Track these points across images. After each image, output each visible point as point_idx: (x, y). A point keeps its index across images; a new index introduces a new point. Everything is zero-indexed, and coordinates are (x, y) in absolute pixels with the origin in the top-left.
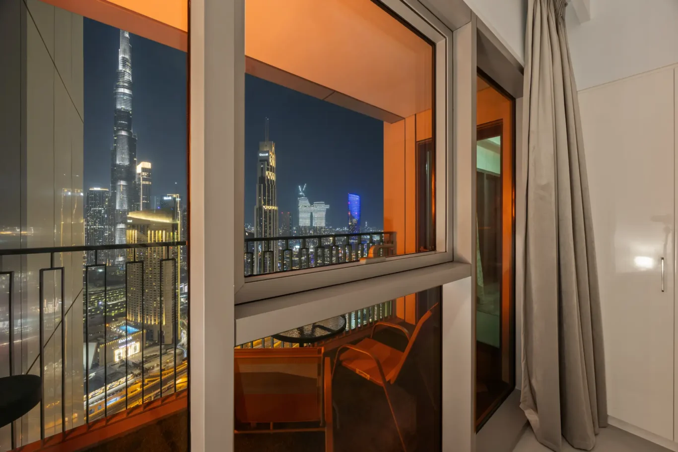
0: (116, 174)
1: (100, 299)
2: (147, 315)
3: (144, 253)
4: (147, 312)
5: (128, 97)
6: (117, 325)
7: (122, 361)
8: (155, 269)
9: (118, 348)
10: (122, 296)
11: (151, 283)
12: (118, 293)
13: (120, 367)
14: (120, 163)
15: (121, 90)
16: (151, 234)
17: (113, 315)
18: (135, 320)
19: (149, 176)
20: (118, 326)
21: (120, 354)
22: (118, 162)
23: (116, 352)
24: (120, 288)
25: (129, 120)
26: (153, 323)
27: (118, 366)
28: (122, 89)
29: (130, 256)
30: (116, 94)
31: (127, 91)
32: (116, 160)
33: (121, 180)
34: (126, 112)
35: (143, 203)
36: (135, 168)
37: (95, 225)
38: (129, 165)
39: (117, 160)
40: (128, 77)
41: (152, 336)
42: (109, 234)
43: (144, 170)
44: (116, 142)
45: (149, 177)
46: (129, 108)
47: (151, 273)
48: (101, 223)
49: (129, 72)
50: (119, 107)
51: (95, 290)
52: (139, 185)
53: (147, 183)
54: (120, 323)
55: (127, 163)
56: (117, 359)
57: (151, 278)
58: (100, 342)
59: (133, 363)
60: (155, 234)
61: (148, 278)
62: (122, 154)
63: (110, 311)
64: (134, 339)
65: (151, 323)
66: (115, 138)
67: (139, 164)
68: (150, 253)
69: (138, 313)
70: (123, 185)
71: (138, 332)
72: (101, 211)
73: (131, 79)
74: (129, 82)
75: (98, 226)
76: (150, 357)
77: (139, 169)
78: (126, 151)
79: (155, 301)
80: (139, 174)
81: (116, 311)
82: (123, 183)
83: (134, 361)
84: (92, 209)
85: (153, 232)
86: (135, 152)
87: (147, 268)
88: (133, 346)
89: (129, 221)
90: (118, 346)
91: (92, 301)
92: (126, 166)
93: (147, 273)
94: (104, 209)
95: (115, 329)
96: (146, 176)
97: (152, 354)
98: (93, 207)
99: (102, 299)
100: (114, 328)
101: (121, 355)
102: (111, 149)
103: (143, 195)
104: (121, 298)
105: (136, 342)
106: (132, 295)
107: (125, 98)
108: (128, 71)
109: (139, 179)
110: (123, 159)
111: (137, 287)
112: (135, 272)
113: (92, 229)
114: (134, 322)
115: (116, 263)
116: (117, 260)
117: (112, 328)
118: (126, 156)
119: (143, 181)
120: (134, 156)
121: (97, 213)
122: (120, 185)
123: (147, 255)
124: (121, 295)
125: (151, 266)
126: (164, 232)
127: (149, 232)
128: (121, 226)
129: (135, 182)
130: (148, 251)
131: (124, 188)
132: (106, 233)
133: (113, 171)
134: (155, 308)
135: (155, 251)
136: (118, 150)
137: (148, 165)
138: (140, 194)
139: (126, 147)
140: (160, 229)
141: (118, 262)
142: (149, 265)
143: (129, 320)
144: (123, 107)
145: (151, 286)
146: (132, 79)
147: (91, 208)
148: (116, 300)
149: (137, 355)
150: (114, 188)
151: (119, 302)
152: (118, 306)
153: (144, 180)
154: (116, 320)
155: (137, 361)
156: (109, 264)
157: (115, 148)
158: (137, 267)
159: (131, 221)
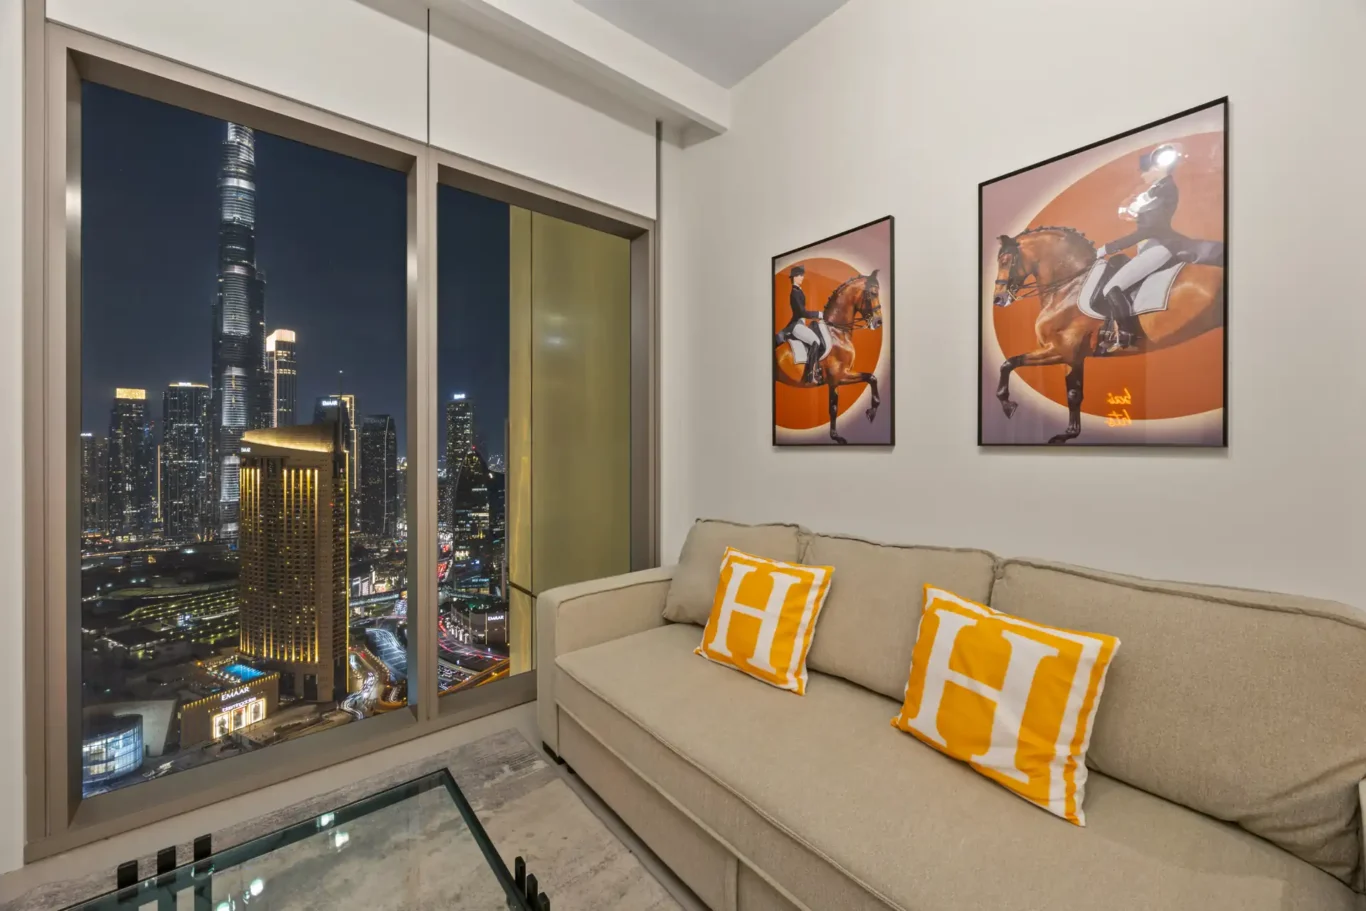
0: (221, 353)
1: (186, 611)
2: (283, 642)
3: (276, 516)
4: (282, 637)
5: (246, 197)
6: (221, 663)
7: (227, 737)
8: (298, 547)
9: (220, 711)
10: (233, 603)
11: (290, 577)
12: (224, 598)
13: (222, 749)
14: (231, 332)
15: (233, 182)
16: (289, 477)
17: (212, 642)
18: (256, 652)
19: (290, 357)
20: (223, 665)
21: (223, 723)
22: (226, 330)
23: (217, 719)
24: (229, 588)
25: (250, 245)
26: (293, 659)
27: (218, 747)
28: (235, 180)
29: (245, 522)
30: (223, 189)
31: (244, 184)
32: (222, 326)
33: (231, 366)
34: (242, 228)
35: (279, 413)
36: (261, 344)
37: (182, 459)
38: (249, 335)
39: (225, 324)
40: (246, 156)
41: (292, 686)
42: (208, 476)
43: (281, 345)
44: (221, 287)
45: (291, 359)
46: (250, 220)
47: (290, 557)
48: (193, 455)
49: (250, 145)
50: (228, 216)
51: (178, 591)
52: (271, 375)
53: (287, 371)
54: (225, 659)
55: (244, 332)
56: (217, 734)
57: (289, 567)
58: (184, 698)
59: (251, 742)
60: (297, 477)
61: (282, 567)
62: (235, 313)
63: (206, 635)
64: (255, 693)
65: (289, 659)
66: (221, 280)
67: (270, 332)
68: (289, 516)
69: (263, 639)
70: (236, 377)
71: (263, 677)
72: (193, 429)
73: (252, 160)
74: (249, 166)
75: (186, 460)
76: (288, 728)
77: (270, 344)
78: (242, 308)
79: (298, 613)
80: (272, 354)
81: (219, 635)
82: (236, 372)
83: (252, 738)
84: (175, 425)
85: (293, 472)
86: (261, 308)
87: (282, 546)
88: (252, 707)
89: (244, 450)
90: (218, 706)
91: (171, 614)
92: (244, 336)
93: (282, 557)
94: (200, 424)
95: (216, 672)
96: (286, 358)
97: (291, 723)
98: (176, 422)
99: (191, 610)
100: (213, 669)
101: (226, 726)
102: (214, 302)
103: (279, 397)
104: (231, 608)
105: (259, 697)
106: (250, 602)
107: (240, 199)
108: (246, 143)
109: (272, 363)
110: (236, 324)
111: (262, 584)
112: (256, 554)
113: (175, 466)
114: (255, 657)
115: (222, 536)
116: (223, 530)
117: (210, 669)
118: (242, 317)
119: (279, 367)
120: (261, 317)
121: (185, 433)
122: (231, 376)
123: (282, 521)
124: (230, 601)
125: (290, 542)
126: (316, 472)
127: (285, 472)
128: (233, 460)
129: (262, 370)
130: (283, 511)
131: (239, 383)
132: (203, 475)
133: (216, 347)
134: (298, 628)
135: (298, 512)
136: (227, 305)
137: (290, 336)
138: (273, 394)
139: (243, 297)
140: (309, 467)
141: (226, 533)
142: (285, 539)
143: (245, 654)
144: (237, 216)
145: (290, 582)
146: (255, 159)
147: (172, 423)
148: (219, 612)
149: (261, 724)
150: (218, 381)
151: (226, 617)
152: (223, 624)
153: (281, 365)
154: (218, 654)
155: (259, 736)
156: (208, 538)
157: (221, 299)
158: (262, 545)
159: (248, 450)
